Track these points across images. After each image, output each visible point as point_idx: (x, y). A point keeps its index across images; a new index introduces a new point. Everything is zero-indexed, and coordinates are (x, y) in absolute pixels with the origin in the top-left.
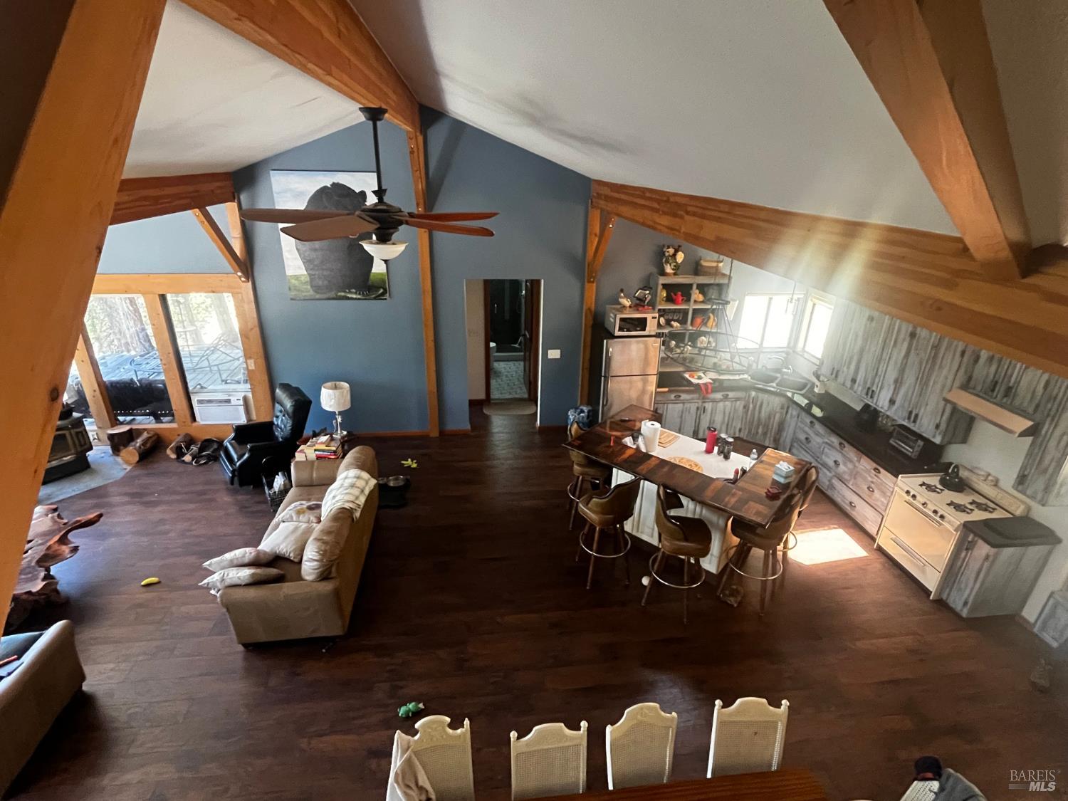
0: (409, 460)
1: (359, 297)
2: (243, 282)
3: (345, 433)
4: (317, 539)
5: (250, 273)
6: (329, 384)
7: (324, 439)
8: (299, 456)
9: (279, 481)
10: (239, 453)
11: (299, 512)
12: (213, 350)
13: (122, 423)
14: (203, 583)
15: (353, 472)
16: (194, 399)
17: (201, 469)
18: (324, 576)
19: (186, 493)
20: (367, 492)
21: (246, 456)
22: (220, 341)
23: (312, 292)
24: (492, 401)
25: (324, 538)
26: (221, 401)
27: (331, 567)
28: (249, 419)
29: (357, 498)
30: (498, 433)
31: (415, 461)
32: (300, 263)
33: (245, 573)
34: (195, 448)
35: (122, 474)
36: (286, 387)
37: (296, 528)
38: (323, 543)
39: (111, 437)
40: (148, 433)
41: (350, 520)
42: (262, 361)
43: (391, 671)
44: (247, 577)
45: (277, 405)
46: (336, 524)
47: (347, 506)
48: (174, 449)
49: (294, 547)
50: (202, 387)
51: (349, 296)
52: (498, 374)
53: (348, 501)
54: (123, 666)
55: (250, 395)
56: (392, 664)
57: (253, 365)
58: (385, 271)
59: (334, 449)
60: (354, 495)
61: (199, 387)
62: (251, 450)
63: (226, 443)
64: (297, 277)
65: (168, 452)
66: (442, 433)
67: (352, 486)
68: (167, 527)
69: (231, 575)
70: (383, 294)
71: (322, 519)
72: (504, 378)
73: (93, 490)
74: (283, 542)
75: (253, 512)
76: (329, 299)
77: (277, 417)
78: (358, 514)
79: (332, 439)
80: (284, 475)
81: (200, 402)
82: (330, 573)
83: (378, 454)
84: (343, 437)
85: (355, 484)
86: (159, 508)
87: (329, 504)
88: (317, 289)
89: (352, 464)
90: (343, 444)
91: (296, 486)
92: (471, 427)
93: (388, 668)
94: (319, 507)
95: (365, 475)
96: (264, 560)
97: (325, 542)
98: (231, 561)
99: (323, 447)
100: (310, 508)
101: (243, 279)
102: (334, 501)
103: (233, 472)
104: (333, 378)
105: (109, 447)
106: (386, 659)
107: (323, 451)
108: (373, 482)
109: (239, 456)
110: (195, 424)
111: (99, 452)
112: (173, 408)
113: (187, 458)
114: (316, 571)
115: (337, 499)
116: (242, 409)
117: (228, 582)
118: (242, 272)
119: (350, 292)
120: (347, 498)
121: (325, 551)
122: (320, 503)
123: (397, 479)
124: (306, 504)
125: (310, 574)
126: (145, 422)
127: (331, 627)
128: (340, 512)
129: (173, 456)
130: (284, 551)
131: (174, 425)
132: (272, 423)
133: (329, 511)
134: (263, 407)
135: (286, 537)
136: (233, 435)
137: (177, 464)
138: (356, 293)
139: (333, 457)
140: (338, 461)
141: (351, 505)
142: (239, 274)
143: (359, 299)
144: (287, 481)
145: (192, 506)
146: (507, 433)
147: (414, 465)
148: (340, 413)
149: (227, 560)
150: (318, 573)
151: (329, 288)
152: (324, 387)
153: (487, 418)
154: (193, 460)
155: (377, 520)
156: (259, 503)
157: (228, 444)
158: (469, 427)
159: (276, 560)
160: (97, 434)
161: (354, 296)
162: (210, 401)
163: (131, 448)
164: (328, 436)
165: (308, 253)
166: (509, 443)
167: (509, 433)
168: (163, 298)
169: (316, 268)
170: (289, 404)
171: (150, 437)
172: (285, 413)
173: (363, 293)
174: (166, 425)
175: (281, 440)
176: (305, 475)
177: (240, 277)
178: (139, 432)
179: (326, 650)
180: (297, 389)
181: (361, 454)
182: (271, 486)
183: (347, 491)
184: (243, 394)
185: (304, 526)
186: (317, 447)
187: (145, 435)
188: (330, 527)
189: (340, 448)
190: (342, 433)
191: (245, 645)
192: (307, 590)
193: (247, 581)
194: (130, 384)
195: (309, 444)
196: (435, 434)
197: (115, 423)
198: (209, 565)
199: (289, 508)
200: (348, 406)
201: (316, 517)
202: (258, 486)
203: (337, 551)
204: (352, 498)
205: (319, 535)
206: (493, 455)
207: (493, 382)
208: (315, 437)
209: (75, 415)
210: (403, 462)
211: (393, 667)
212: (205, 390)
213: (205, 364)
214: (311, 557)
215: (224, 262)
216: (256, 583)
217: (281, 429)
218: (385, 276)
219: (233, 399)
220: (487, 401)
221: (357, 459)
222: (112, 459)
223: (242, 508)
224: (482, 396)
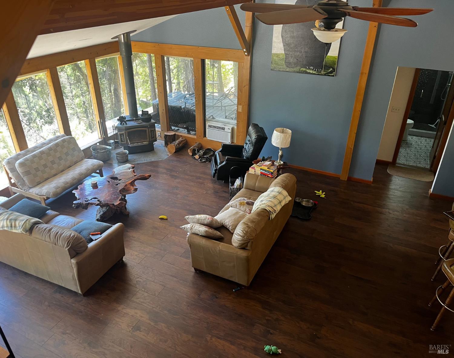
0: (321, 191)
1: (314, 72)
2: (246, 55)
3: (282, 163)
4: (244, 223)
5: (251, 50)
6: (279, 129)
7: (268, 163)
8: (251, 171)
9: (238, 182)
10: (221, 160)
11: (241, 204)
12: (225, 97)
13: (173, 130)
14: (182, 227)
15: (278, 189)
16: (208, 124)
17: (202, 164)
18: (243, 247)
19: (192, 176)
20: (283, 204)
21: (224, 163)
22: (229, 92)
23: (285, 66)
24: (397, 165)
25: (249, 224)
26: (219, 128)
27: (248, 243)
28: (232, 142)
29: (275, 206)
30: (394, 189)
31: (324, 193)
32: (281, 45)
33: (202, 229)
34: (201, 152)
35: (166, 157)
36: (256, 126)
37: (237, 213)
38: (247, 226)
39: (166, 136)
40: (182, 138)
41: (268, 218)
42: (246, 107)
43: (267, 320)
44: (203, 232)
45: (248, 136)
46: (258, 218)
47: (268, 208)
48: (192, 150)
49: (233, 223)
50: (213, 118)
51: (308, 71)
52: (409, 145)
53: (269, 206)
54: (141, 255)
55: (236, 127)
56: (269, 316)
57: (241, 109)
58: (337, 56)
59: (272, 171)
60: (273, 203)
61: (212, 117)
62: (227, 160)
63: (217, 153)
64: (277, 55)
65: (189, 150)
66: (349, 179)
67: (275, 197)
68: (178, 191)
69: (196, 228)
70: (331, 72)
71: (252, 212)
72: (413, 150)
73: (152, 162)
74: (228, 218)
75: (220, 197)
76: (294, 72)
77: (246, 144)
78: (273, 216)
79: (273, 164)
80: (241, 180)
81: (210, 126)
82: (247, 246)
83: (298, 181)
84: (280, 165)
85: (276, 196)
86: (177, 180)
87: (258, 204)
88: (288, 64)
89: (279, 183)
90: (278, 170)
91: (245, 188)
92: (373, 179)
93: (267, 318)
94: (252, 204)
95: (285, 193)
96: (215, 225)
97: (248, 227)
98: (198, 220)
99: (266, 168)
100: (248, 203)
101: (246, 54)
102: (261, 203)
103: (216, 170)
104: (282, 125)
105: (164, 141)
106: (267, 312)
107: (265, 171)
108: (289, 198)
109: (221, 161)
110: (205, 138)
111: (159, 143)
112: (196, 127)
113: (197, 157)
114: (239, 242)
115: (263, 202)
116: (230, 135)
117: (193, 231)
118: (246, 49)
119: (309, 69)
120: (269, 204)
121: (247, 232)
122: (254, 202)
123: (308, 202)
124: (246, 200)
125: (235, 243)
126: (183, 132)
127: (241, 279)
128: (262, 211)
129: (191, 154)
130: (227, 224)
131: (195, 137)
132: (243, 147)
133: (257, 208)
134: (240, 136)
135: (230, 217)
136: (221, 149)
137: (191, 159)
138: (313, 70)
139: (270, 176)
140: (273, 179)
141: (270, 209)
142: (245, 50)
143: (314, 74)
144: (242, 184)
145: (192, 184)
146: (401, 191)
147: (323, 196)
148: (282, 149)
149: (196, 219)
150: (240, 243)
151: (296, 64)
152: (276, 130)
153: (389, 177)
154: (199, 159)
155: (288, 224)
156: (225, 192)
157: (217, 154)
158: (371, 179)
159: (222, 228)
160: (160, 133)
161: (311, 72)
162: (215, 127)
163: (173, 144)
164: (270, 162)
165: (288, 39)
166: (401, 199)
167: (404, 192)
168: (203, 62)
169: (291, 50)
170: (254, 136)
171: (182, 141)
172: (251, 143)
173: (318, 70)
174: (192, 136)
175: (245, 158)
176: (251, 183)
177: (245, 52)
178: (179, 137)
179: (235, 291)
180: (262, 128)
181: (287, 178)
182: (233, 184)
183: (270, 199)
184: (232, 126)
185: (242, 213)
186: (263, 167)
187: (181, 139)
188: (254, 219)
189: (276, 172)
190: (280, 162)
191: (196, 269)
192: (231, 251)
193: (203, 234)
194: (179, 109)
195: (258, 164)
196: (344, 178)
197: (169, 129)
198: (187, 218)
199: (236, 200)
200: (287, 145)
201: (249, 210)
202: (227, 182)
203: (254, 235)
204: (273, 205)
205: (246, 221)
206: (384, 204)
207: (402, 151)
208: (264, 161)
209: (153, 121)
210: (315, 191)
211: (269, 318)
212: (214, 120)
213: (219, 105)
214: (238, 232)
215: (237, 42)
216: (207, 237)
217: (247, 151)
218: (335, 58)
219: (226, 128)
220: (393, 163)
221: (283, 181)
222: (164, 148)
223: (216, 192)
224: (390, 159)
